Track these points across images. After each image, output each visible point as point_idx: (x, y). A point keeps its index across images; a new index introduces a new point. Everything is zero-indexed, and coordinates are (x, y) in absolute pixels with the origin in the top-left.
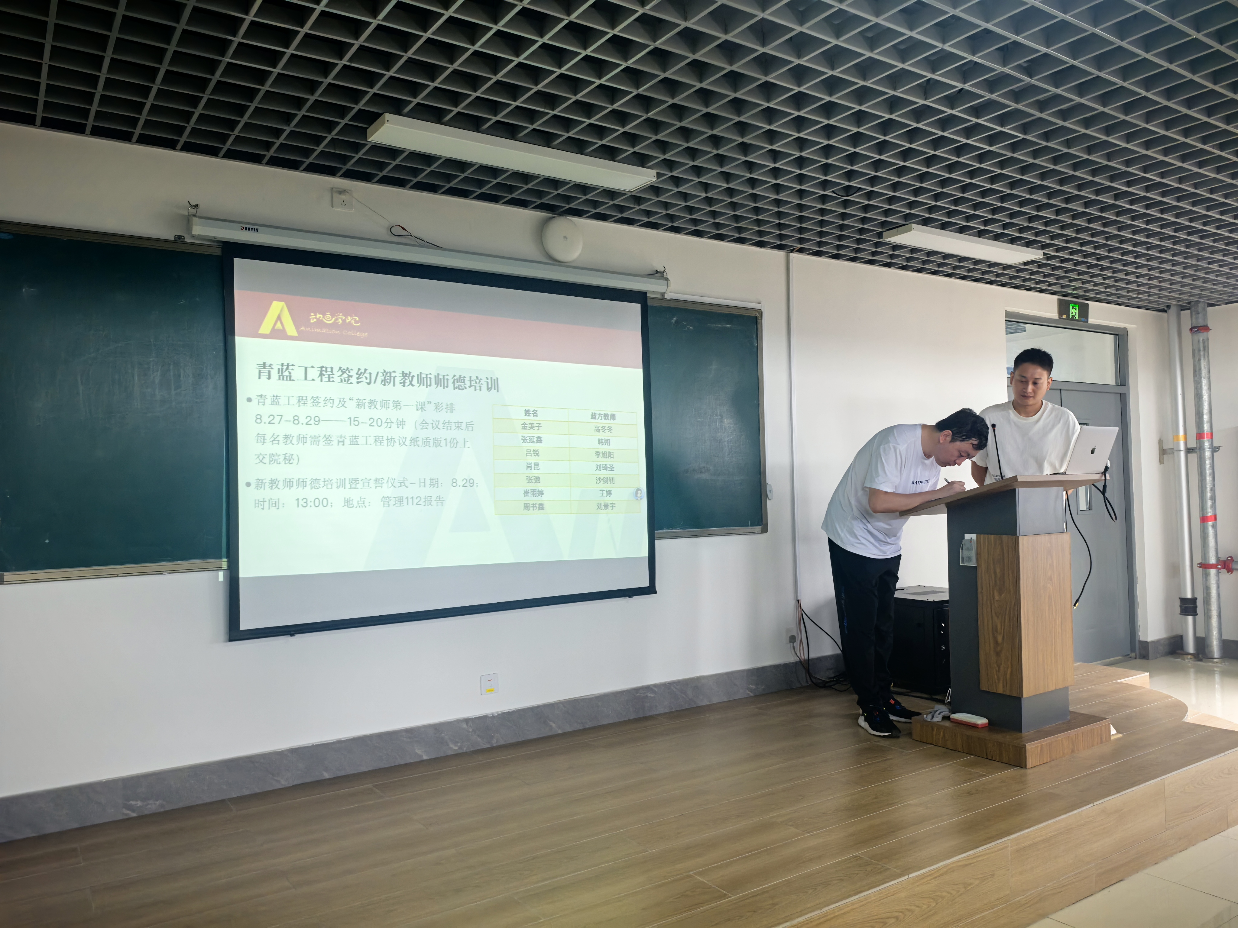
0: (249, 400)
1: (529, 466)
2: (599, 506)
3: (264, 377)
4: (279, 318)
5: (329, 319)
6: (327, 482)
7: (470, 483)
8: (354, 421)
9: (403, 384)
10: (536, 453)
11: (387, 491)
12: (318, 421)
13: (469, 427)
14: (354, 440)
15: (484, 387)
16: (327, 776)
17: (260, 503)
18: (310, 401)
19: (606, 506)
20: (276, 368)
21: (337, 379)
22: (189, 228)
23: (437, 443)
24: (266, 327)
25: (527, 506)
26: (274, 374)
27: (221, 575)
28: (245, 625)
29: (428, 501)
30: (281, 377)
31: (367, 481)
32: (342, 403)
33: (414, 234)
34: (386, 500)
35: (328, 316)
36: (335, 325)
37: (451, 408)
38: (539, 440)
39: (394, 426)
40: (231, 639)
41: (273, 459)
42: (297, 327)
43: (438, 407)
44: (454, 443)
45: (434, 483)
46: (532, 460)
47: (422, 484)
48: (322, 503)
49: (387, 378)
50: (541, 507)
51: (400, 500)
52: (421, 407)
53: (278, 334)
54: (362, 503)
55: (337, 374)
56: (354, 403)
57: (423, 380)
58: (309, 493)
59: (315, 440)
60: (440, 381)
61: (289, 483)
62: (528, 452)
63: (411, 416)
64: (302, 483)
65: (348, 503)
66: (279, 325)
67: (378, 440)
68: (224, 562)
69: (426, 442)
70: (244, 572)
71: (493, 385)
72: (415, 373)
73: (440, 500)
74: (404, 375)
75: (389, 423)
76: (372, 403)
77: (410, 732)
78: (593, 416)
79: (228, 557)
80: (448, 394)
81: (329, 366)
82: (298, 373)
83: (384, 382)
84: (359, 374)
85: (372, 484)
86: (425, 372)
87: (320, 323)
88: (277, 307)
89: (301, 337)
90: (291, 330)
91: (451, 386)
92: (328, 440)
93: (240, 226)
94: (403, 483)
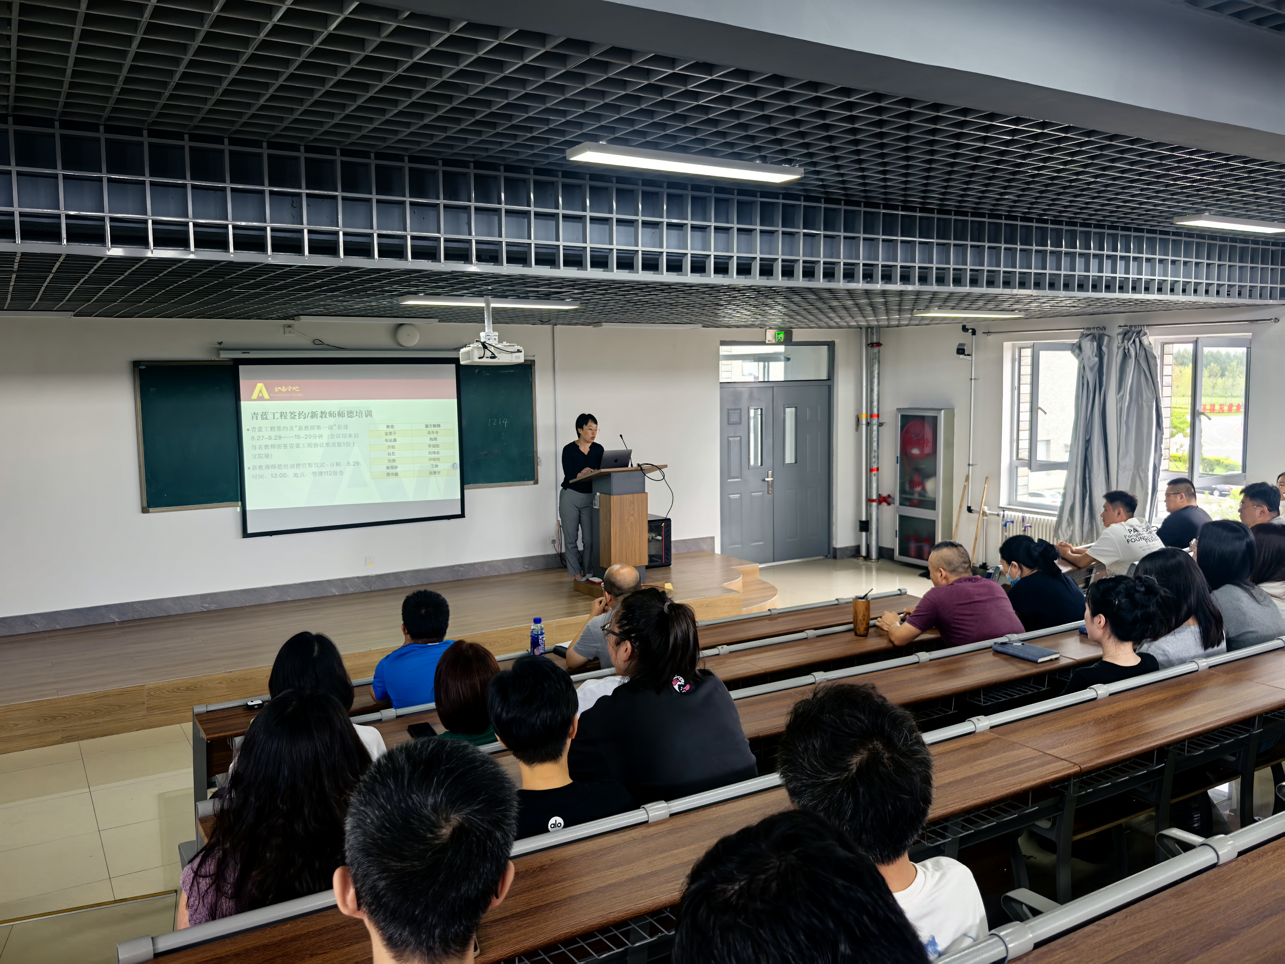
0: (248, 430)
1: (389, 454)
2: (431, 473)
3: (255, 419)
4: (261, 391)
5: (284, 389)
6: (286, 466)
7: (357, 463)
8: (298, 437)
9: (322, 417)
10: (393, 447)
11: (315, 469)
12: (280, 437)
13: (356, 436)
14: (298, 446)
15: (364, 415)
16: (289, 599)
17: (254, 477)
18: (276, 428)
19: (435, 473)
20: (260, 414)
21: (289, 417)
22: (219, 355)
23: (339, 445)
24: (255, 396)
25: (388, 474)
26: (259, 417)
27: (239, 509)
28: (250, 530)
29: (335, 473)
30: (262, 419)
31: (304, 465)
32: (292, 428)
33: (325, 343)
34: (314, 473)
35: (284, 387)
36: (287, 391)
37: (346, 427)
38: (395, 440)
39: (317, 438)
40: (244, 537)
41: (260, 456)
42: (269, 394)
43: (339, 427)
44: (348, 444)
45: (338, 464)
46: (391, 451)
47: (332, 465)
48: (284, 475)
49: (314, 415)
50: (396, 474)
51: (321, 473)
52: (331, 428)
53: (261, 398)
54: (303, 475)
55: (289, 415)
56: (298, 428)
57: (331, 414)
58: (278, 471)
59: (279, 446)
60: (340, 414)
61: (268, 467)
62: (389, 447)
63: (326, 432)
64: (273, 467)
65: (296, 475)
66: (261, 395)
67: (309, 445)
68: (240, 503)
69: (334, 445)
70: (248, 508)
71: (369, 414)
72: (327, 411)
73: (341, 473)
74: (322, 413)
75: (315, 437)
76: (306, 427)
77: (329, 581)
78: (427, 426)
79: (241, 501)
80: (345, 420)
81: (285, 411)
82: (270, 416)
83: (312, 417)
84: (300, 414)
85: (307, 466)
86: (332, 410)
87: (280, 391)
88: (260, 386)
89: (271, 399)
90: (266, 396)
91: (346, 416)
92: (285, 446)
93: (240, 352)
94: (322, 465)
